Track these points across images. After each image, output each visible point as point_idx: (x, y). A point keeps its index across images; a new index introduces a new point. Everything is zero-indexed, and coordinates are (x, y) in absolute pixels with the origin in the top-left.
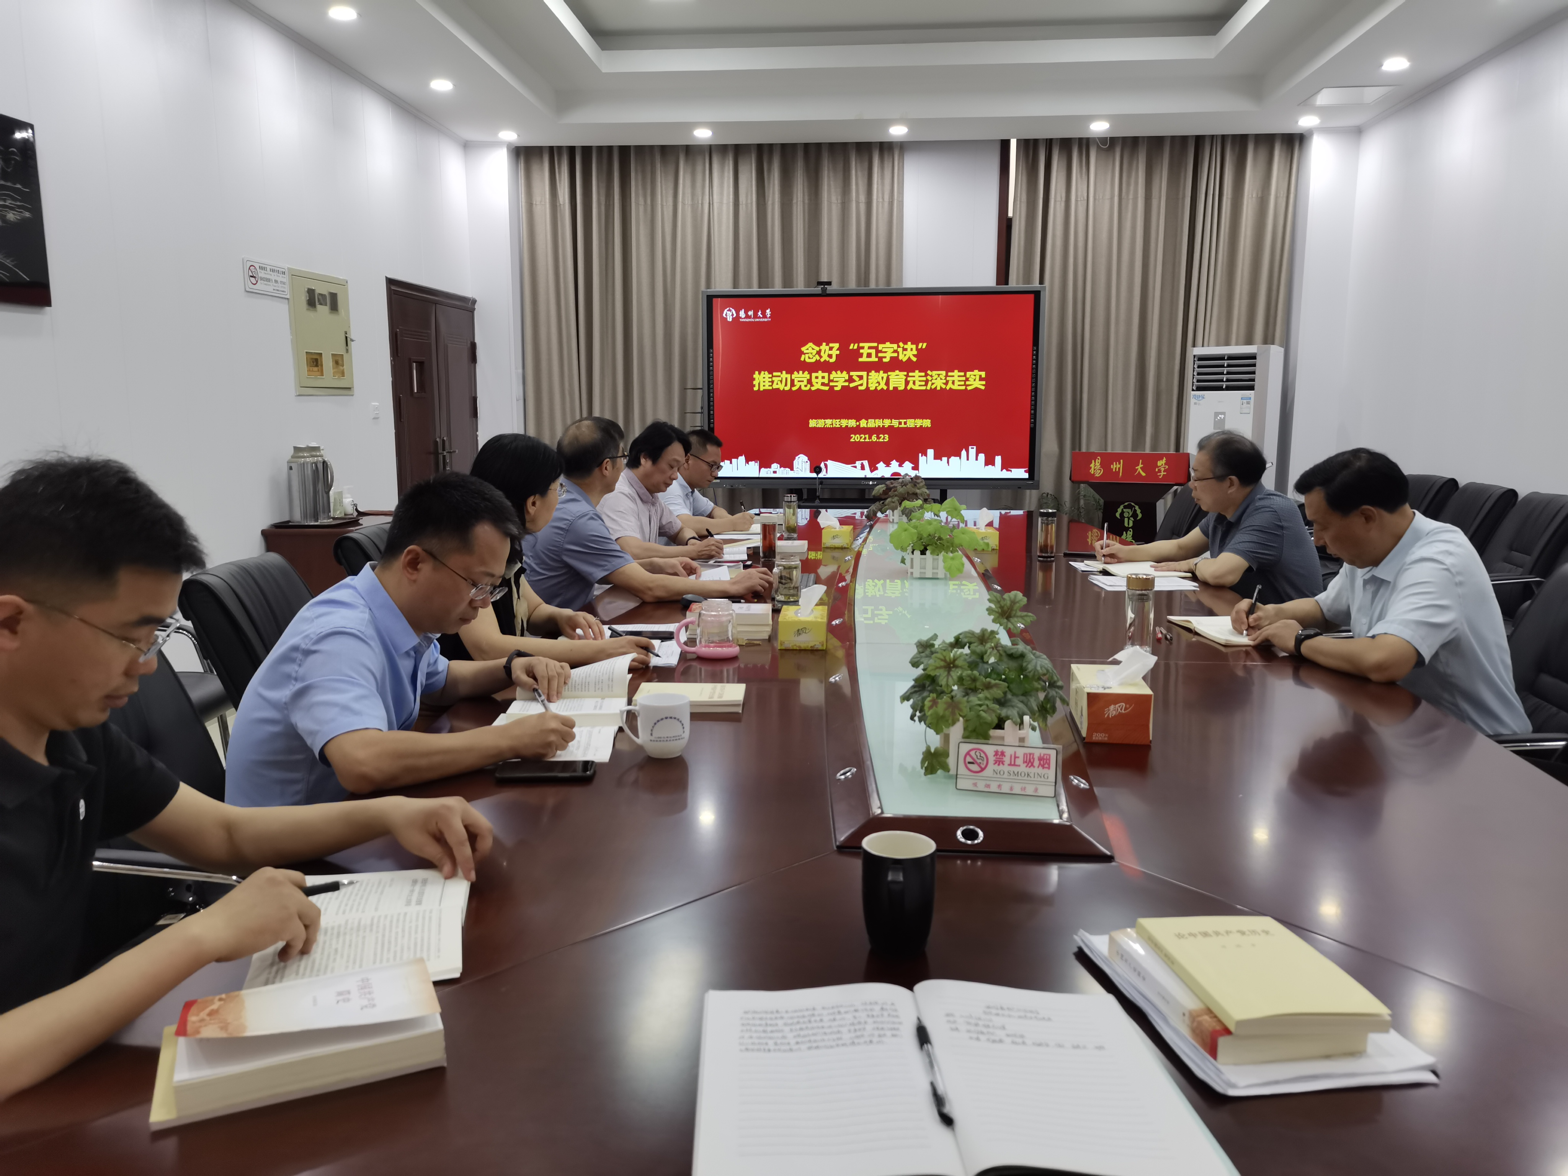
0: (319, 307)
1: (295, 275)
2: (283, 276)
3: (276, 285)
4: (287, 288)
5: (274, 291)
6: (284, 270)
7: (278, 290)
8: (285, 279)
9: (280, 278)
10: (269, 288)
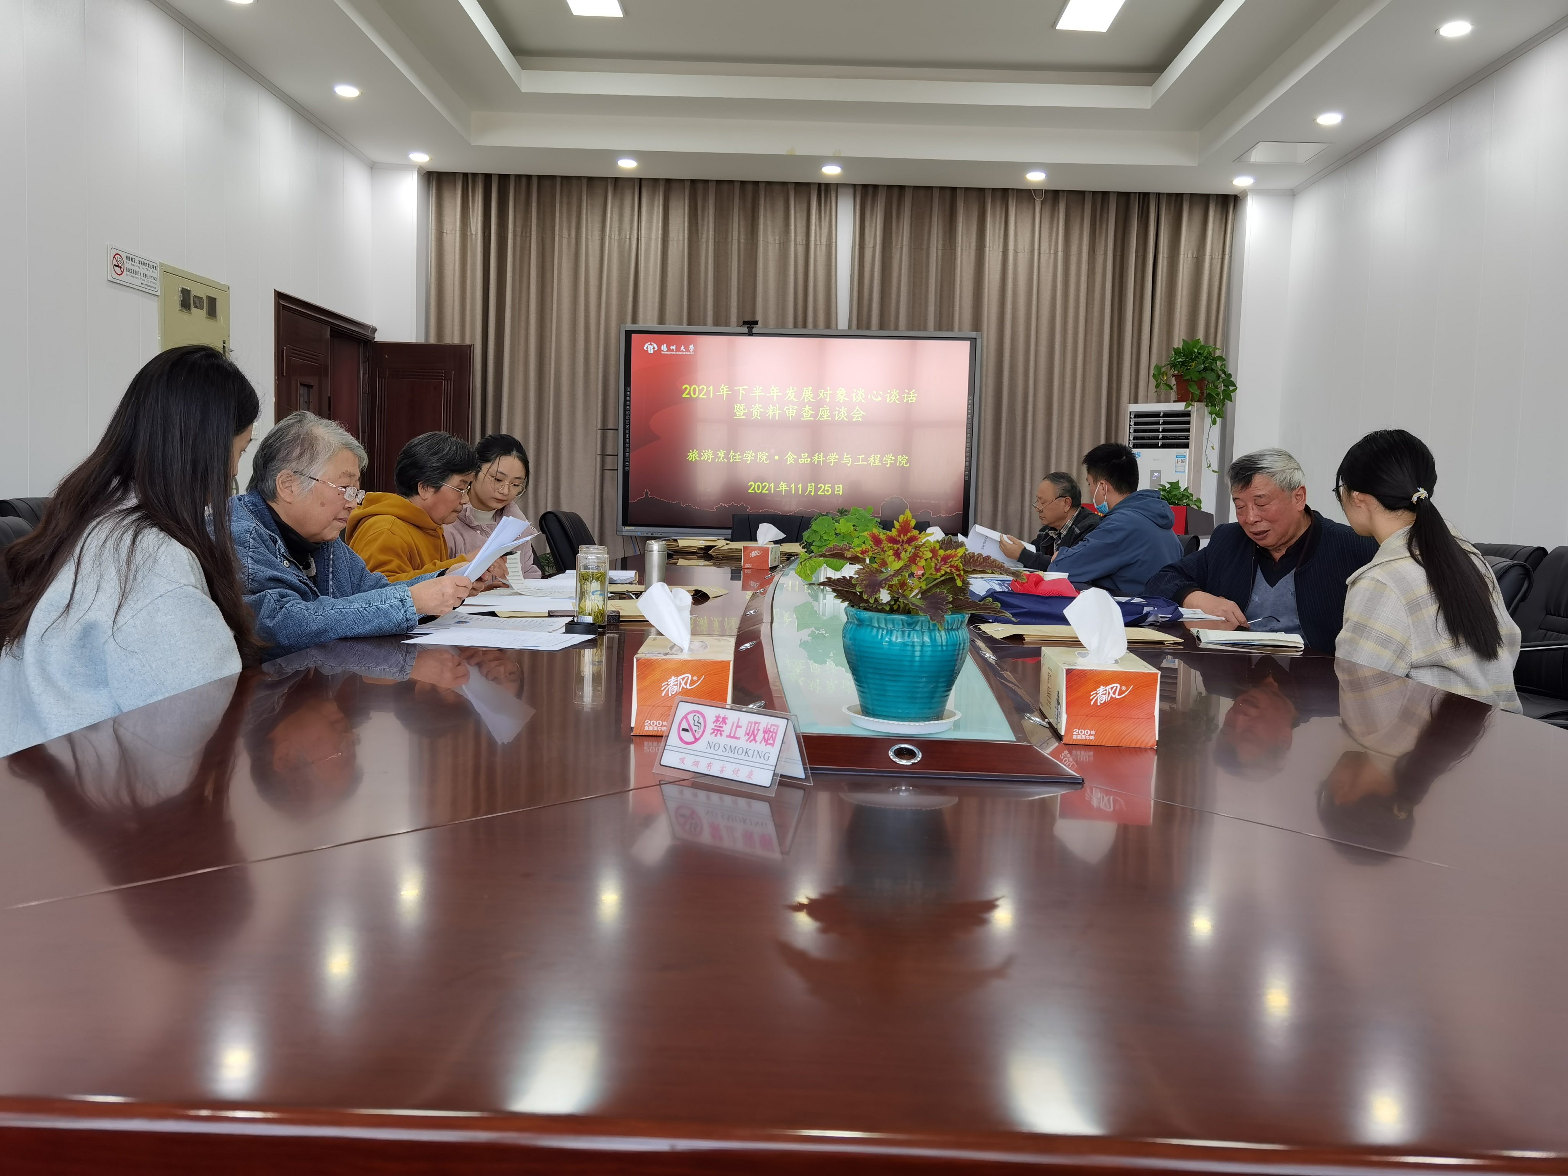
0: (193, 310)
1: (168, 272)
2: (154, 270)
3: (144, 278)
4: (157, 285)
5: (142, 286)
6: (155, 265)
7: (147, 285)
8: (157, 274)
9: (150, 272)
10: (137, 281)
